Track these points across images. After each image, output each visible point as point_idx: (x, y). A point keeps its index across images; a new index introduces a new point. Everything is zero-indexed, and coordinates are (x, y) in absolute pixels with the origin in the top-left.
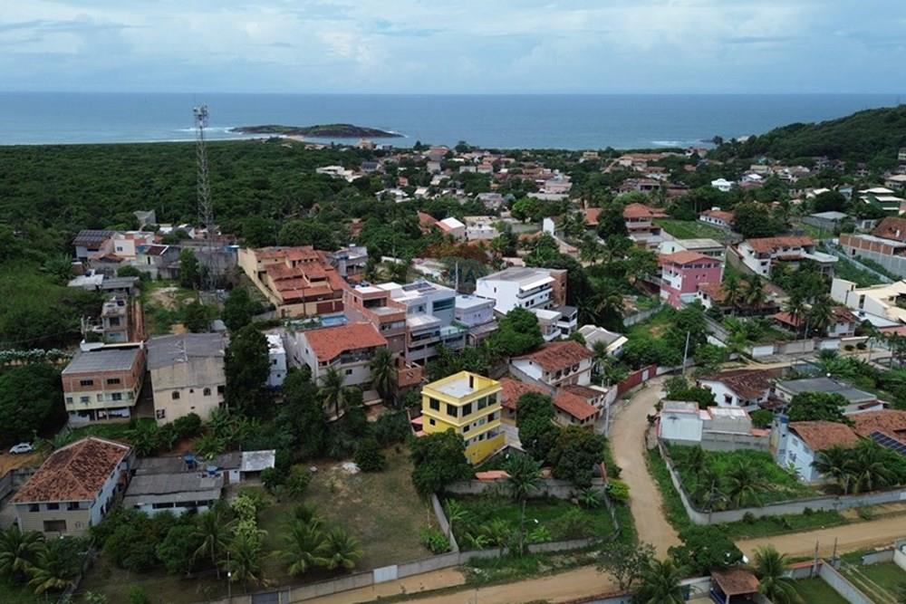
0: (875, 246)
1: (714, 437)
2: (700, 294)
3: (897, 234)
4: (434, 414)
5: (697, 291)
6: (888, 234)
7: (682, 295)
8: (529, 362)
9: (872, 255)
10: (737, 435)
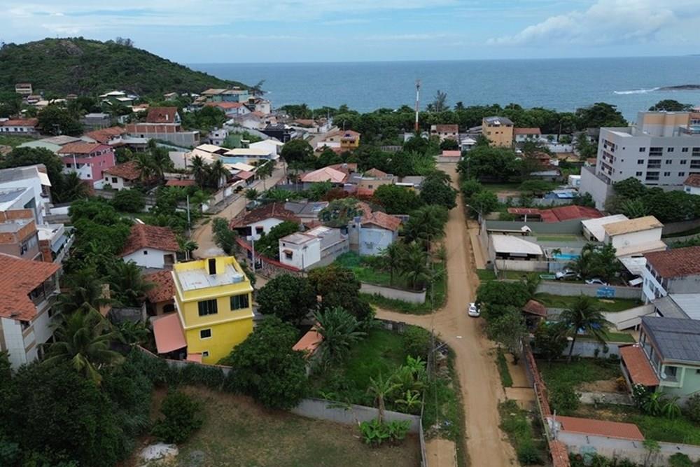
0: (159, 128)
1: (325, 253)
2: (107, 179)
3: (167, 119)
4: (208, 321)
5: (103, 178)
6: (159, 120)
7: (95, 183)
8: (143, 253)
9: (159, 136)
10: (335, 245)
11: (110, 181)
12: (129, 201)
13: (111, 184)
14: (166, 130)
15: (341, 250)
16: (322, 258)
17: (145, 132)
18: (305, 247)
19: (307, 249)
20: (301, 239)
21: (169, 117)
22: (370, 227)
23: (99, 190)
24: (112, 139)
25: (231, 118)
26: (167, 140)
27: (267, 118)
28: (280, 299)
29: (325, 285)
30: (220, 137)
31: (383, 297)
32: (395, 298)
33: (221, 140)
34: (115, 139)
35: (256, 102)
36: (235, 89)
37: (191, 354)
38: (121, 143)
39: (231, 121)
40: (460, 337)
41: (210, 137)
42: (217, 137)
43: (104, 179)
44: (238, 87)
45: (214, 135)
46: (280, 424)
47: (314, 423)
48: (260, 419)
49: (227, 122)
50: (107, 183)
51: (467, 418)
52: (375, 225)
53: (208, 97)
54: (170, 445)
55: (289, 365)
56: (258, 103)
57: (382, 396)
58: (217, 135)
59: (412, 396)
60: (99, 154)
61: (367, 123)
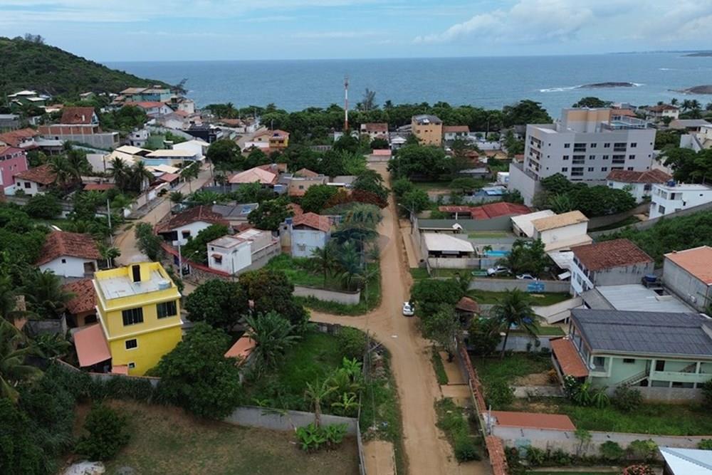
0: (75, 129)
1: (256, 256)
2: (19, 184)
3: (84, 119)
4: (133, 331)
5: (14, 183)
6: (75, 121)
7: (5, 189)
8: (61, 262)
9: (75, 137)
10: (267, 248)
11: (23, 186)
12: (44, 207)
13: (24, 189)
14: (83, 132)
15: (272, 252)
16: (253, 262)
17: (60, 133)
18: (235, 251)
19: (237, 253)
20: (230, 242)
21: (86, 118)
22: (303, 229)
23: (10, 196)
24: (24, 142)
25: (153, 118)
26: (84, 142)
27: (191, 117)
28: (210, 305)
29: (257, 289)
30: (141, 138)
31: (317, 300)
32: (329, 300)
33: (141, 141)
34: (26, 141)
35: (178, 101)
36: (156, 88)
37: (116, 366)
38: (33, 146)
39: (153, 122)
40: (395, 336)
41: (131, 138)
42: (138, 138)
43: (16, 185)
44: (160, 86)
45: (135, 136)
46: (213, 434)
47: (248, 431)
48: (192, 430)
49: (149, 122)
50: (19, 188)
51: (404, 418)
52: (307, 226)
53: (128, 97)
54: (96, 463)
55: (221, 373)
56: (180, 102)
57: (318, 400)
58: (138, 136)
59: (349, 399)
60: (9, 157)
61: (296, 122)
